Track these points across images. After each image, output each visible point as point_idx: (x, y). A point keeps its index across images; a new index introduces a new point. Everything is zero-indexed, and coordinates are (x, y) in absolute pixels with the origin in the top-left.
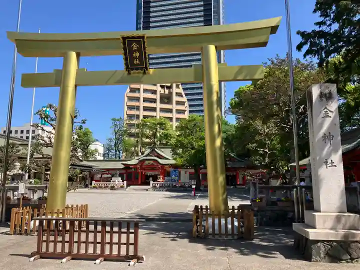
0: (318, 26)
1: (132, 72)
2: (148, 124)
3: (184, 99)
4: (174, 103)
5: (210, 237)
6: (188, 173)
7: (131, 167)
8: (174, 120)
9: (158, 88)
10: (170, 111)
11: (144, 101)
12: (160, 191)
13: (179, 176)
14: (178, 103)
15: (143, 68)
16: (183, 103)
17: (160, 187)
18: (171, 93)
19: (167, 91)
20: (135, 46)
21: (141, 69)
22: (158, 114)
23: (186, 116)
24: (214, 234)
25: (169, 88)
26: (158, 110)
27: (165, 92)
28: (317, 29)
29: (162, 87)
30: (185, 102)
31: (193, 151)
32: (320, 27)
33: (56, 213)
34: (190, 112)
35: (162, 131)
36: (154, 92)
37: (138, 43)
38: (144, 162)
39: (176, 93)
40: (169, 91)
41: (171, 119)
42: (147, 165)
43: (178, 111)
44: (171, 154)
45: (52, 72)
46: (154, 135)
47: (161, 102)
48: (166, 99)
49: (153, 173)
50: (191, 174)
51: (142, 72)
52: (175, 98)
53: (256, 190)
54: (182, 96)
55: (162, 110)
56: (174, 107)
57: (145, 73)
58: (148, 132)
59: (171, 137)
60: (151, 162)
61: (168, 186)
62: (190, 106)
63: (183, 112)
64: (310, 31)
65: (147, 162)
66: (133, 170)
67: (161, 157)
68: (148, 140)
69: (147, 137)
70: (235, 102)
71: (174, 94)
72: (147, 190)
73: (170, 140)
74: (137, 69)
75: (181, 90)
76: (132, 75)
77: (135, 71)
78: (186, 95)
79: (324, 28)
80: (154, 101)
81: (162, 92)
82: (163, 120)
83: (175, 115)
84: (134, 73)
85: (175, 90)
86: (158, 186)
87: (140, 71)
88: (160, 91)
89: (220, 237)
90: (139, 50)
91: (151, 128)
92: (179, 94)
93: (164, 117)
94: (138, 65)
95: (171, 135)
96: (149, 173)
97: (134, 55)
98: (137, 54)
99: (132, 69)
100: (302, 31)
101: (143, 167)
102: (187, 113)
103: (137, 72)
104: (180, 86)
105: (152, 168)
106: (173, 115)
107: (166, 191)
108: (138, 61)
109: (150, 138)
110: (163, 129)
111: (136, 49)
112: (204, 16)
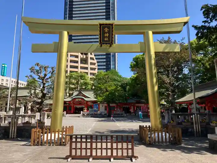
0: (204, 23)
1: (103, 45)
2: (74, 76)
3: (95, 61)
4: (89, 63)
5: (157, 144)
6: (104, 106)
7: (67, 102)
8: (89, 74)
9: (79, 55)
10: (87, 68)
11: (70, 62)
12: (87, 117)
13: (98, 108)
14: (91, 64)
15: (110, 43)
16: (94, 64)
17: (87, 115)
18: (87, 58)
19: (85, 56)
20: (106, 30)
21: (109, 44)
22: (79, 70)
23: (96, 71)
24: (159, 142)
25: (86, 54)
26: (79, 68)
27: (83, 57)
28: (203, 24)
29: (82, 54)
30: (95, 63)
31: (108, 93)
32: (205, 24)
33: (57, 131)
34: (98, 69)
35: (82, 81)
36: (77, 57)
37: (109, 28)
38: (75, 100)
39: (90, 58)
40: (86, 56)
41: (87, 73)
42: (77, 101)
43: (92, 69)
44: (93, 94)
45: (52, 43)
46: (77, 83)
47: (81, 63)
48: (84, 61)
49: (81, 106)
50: (105, 107)
51: (109, 45)
52: (90, 61)
53: (169, 116)
54: (94, 60)
55: (82, 68)
56: (89, 66)
57: (111, 46)
58: (73, 81)
59: (88, 84)
60: (80, 100)
61: (92, 114)
62: (98, 66)
63: (94, 69)
64: (200, 26)
65: (77, 100)
66: (68, 104)
67: (86, 97)
68: (73, 86)
69: (73, 84)
70: (134, 64)
71: (89, 59)
72: (79, 117)
73: (88, 86)
74: (106, 44)
75: (93, 56)
76: (102, 47)
77: (105, 45)
78: (96, 59)
79: (207, 24)
80: (77, 62)
81: (82, 57)
82: (83, 74)
83: (89, 71)
84: (104, 46)
85: (89, 56)
86: (86, 114)
87: (108, 45)
88: (81, 56)
89: (162, 143)
90: (109, 32)
91: (75, 79)
92: (92, 59)
93: (84, 72)
94: (107, 41)
95: (88, 83)
96: (78, 107)
97: (105, 35)
98: (107, 35)
99: (104, 44)
100: (195, 25)
101: (74, 103)
102: (96, 70)
103: (106, 45)
104: (93, 54)
105: (80, 103)
106: (88, 71)
107: (91, 117)
108: (107, 39)
109: (75, 85)
110: (83, 79)
111: (107, 31)
112: (106, 12)
